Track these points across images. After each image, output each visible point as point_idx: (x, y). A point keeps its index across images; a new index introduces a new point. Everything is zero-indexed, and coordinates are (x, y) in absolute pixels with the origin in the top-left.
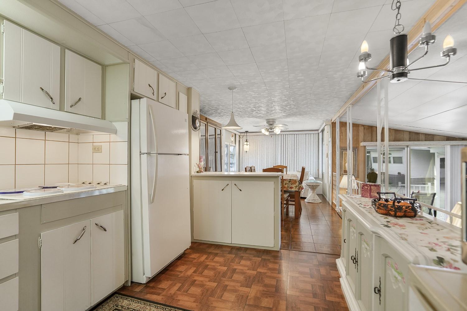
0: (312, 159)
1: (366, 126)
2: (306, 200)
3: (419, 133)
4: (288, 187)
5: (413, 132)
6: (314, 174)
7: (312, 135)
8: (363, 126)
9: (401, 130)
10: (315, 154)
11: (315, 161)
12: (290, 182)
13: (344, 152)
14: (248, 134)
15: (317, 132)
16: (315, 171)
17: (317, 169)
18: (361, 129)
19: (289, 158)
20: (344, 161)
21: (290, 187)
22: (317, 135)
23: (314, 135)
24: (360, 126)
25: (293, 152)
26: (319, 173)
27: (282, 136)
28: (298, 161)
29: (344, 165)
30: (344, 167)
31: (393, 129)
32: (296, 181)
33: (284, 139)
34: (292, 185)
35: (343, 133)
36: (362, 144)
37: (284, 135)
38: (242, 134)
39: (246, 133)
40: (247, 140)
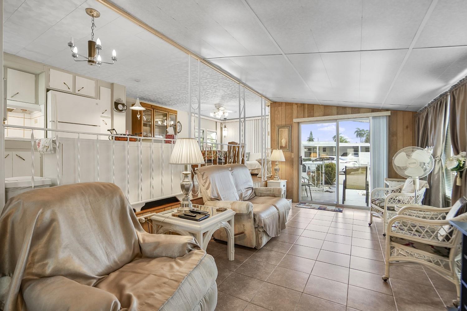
1: (299, 104)
3: (346, 107)
5: (341, 107)
8: (297, 104)
9: (329, 106)
13: (280, 129)
18: (295, 107)
20: (280, 138)
24: (294, 104)
27: (256, 120)
29: (280, 141)
30: (280, 143)
31: (322, 105)
35: (279, 112)
36: (295, 120)
37: (257, 120)
38: (223, 122)
39: (225, 120)
40: (225, 126)
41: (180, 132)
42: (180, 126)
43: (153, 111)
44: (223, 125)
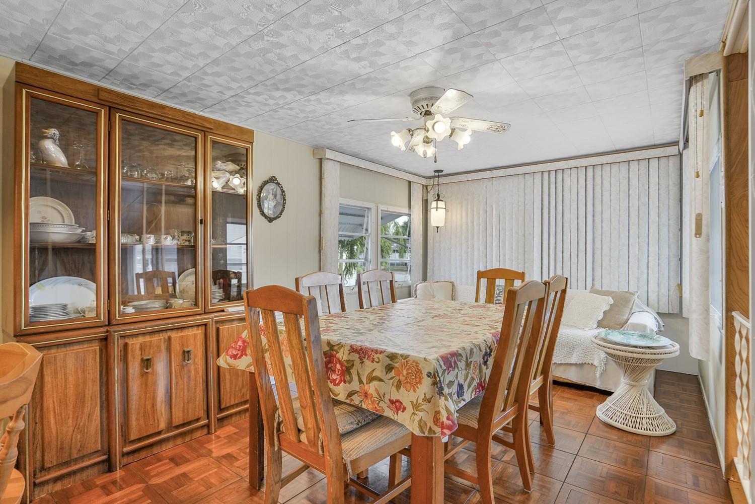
0: (653, 248)
2: (603, 410)
4: (381, 398)
6: (664, 300)
7: (654, 163)
10: (664, 230)
11: (665, 252)
12: (389, 368)
14: (442, 180)
15: (673, 150)
16: (664, 290)
17: (674, 284)
19: (567, 246)
21: (392, 402)
22: (673, 163)
23: (663, 161)
25: (582, 225)
26: (681, 297)
27: (546, 175)
28: (598, 253)
32: (419, 371)
33: (553, 187)
34: (398, 387)
37: (553, 174)
38: (431, 182)
39: (439, 176)
40: (438, 195)
41: (278, 217)
42: (279, 196)
43: (110, 119)
44: (432, 193)
